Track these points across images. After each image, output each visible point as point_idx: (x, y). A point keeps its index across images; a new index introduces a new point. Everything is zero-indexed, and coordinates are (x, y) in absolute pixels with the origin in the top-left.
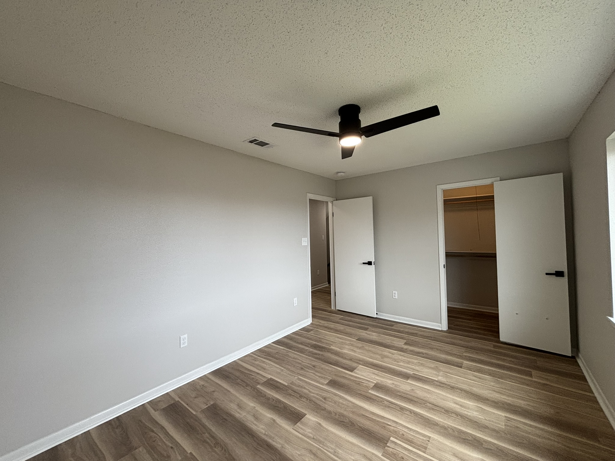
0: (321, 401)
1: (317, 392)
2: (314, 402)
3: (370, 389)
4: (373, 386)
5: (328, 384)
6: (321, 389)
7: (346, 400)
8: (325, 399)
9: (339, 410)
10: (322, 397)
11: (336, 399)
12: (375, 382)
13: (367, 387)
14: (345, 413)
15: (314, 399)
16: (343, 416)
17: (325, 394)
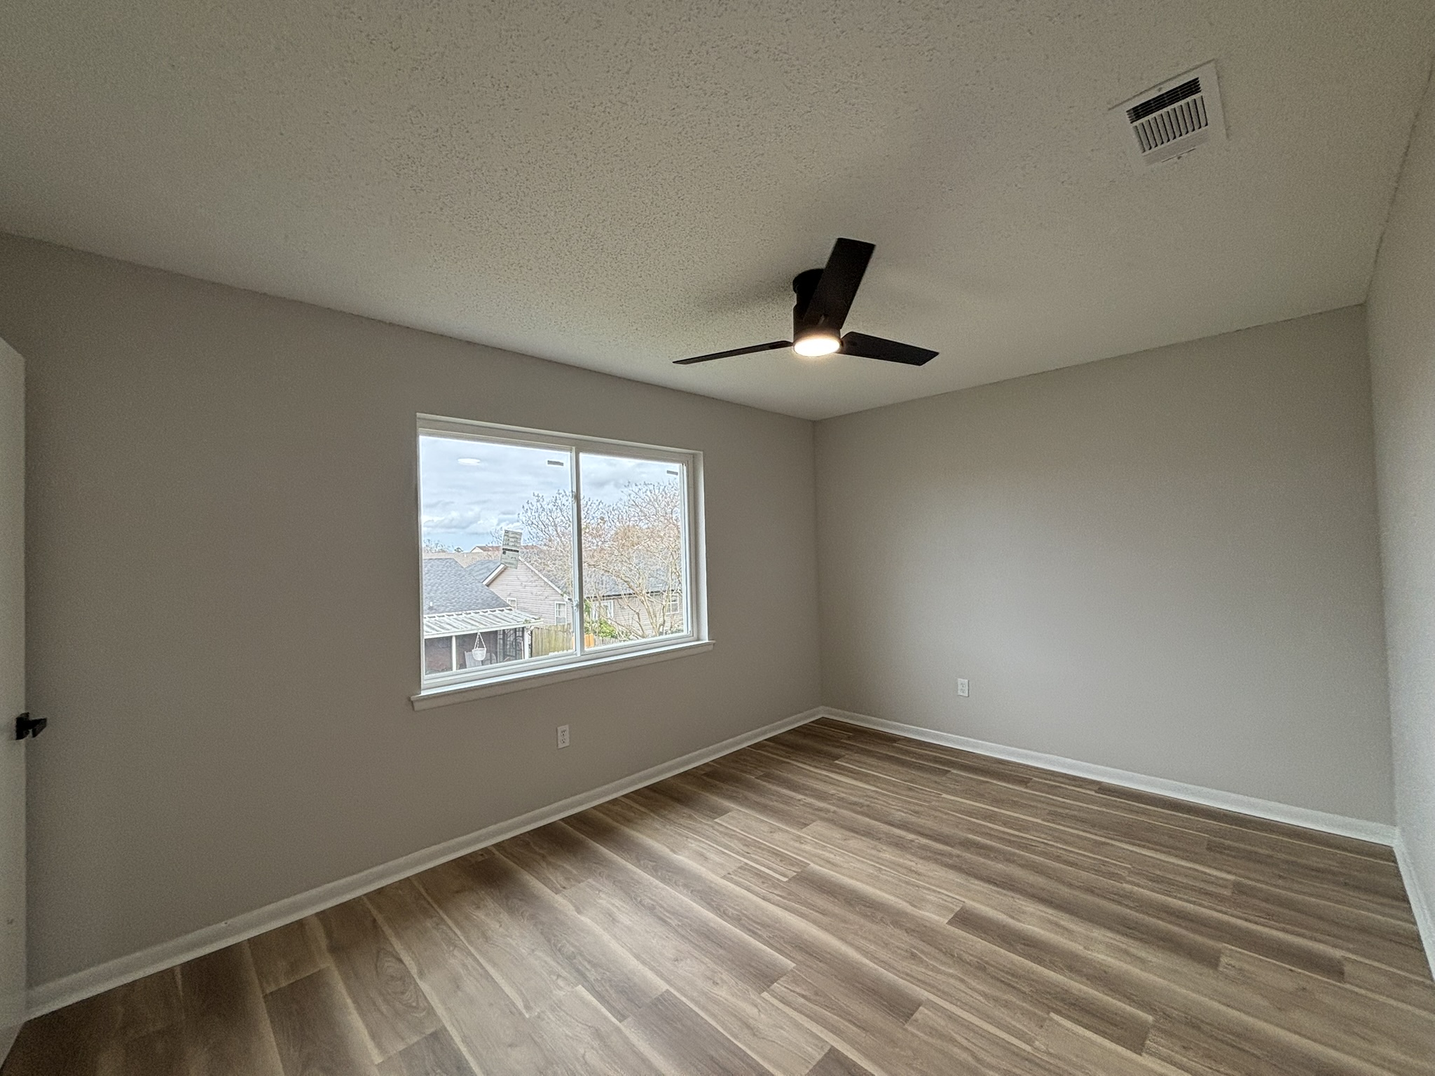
0: (922, 952)
1: (939, 977)
2: (941, 950)
3: (792, 970)
4: (776, 981)
5: (917, 1004)
6: (929, 985)
7: (858, 948)
8: (913, 956)
9: (874, 927)
10: (922, 961)
11: (883, 954)
12: (765, 994)
13: (795, 981)
14: (862, 921)
15: (942, 957)
16: (865, 916)
17: (917, 970)
